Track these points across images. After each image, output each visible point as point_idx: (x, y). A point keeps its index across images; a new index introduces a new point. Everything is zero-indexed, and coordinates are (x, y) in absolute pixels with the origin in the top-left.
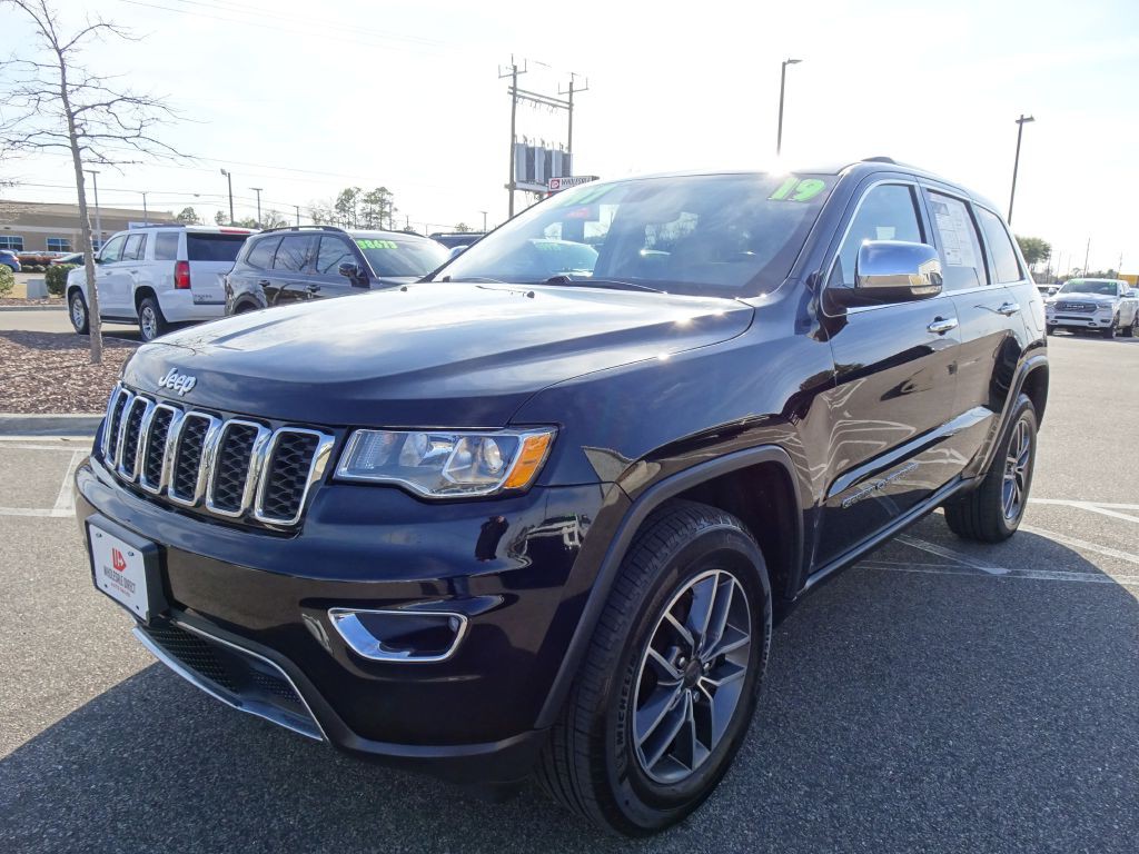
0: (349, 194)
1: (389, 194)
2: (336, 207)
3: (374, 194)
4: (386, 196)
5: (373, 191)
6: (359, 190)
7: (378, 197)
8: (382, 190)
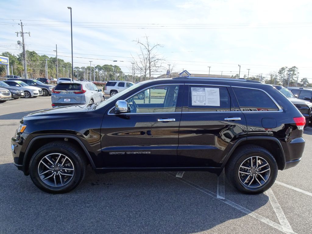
0: (283, 69)
1: (296, 68)
2: (278, 73)
3: (291, 68)
4: (295, 69)
5: (291, 67)
6: (287, 67)
7: (293, 70)
8: (294, 67)
